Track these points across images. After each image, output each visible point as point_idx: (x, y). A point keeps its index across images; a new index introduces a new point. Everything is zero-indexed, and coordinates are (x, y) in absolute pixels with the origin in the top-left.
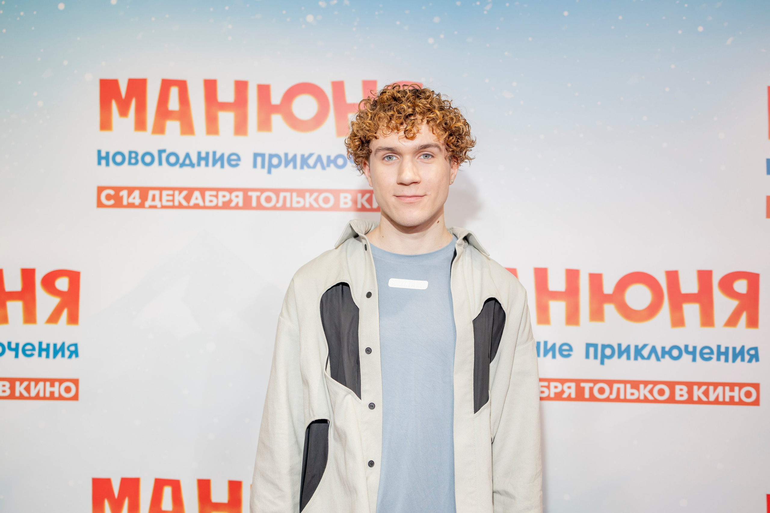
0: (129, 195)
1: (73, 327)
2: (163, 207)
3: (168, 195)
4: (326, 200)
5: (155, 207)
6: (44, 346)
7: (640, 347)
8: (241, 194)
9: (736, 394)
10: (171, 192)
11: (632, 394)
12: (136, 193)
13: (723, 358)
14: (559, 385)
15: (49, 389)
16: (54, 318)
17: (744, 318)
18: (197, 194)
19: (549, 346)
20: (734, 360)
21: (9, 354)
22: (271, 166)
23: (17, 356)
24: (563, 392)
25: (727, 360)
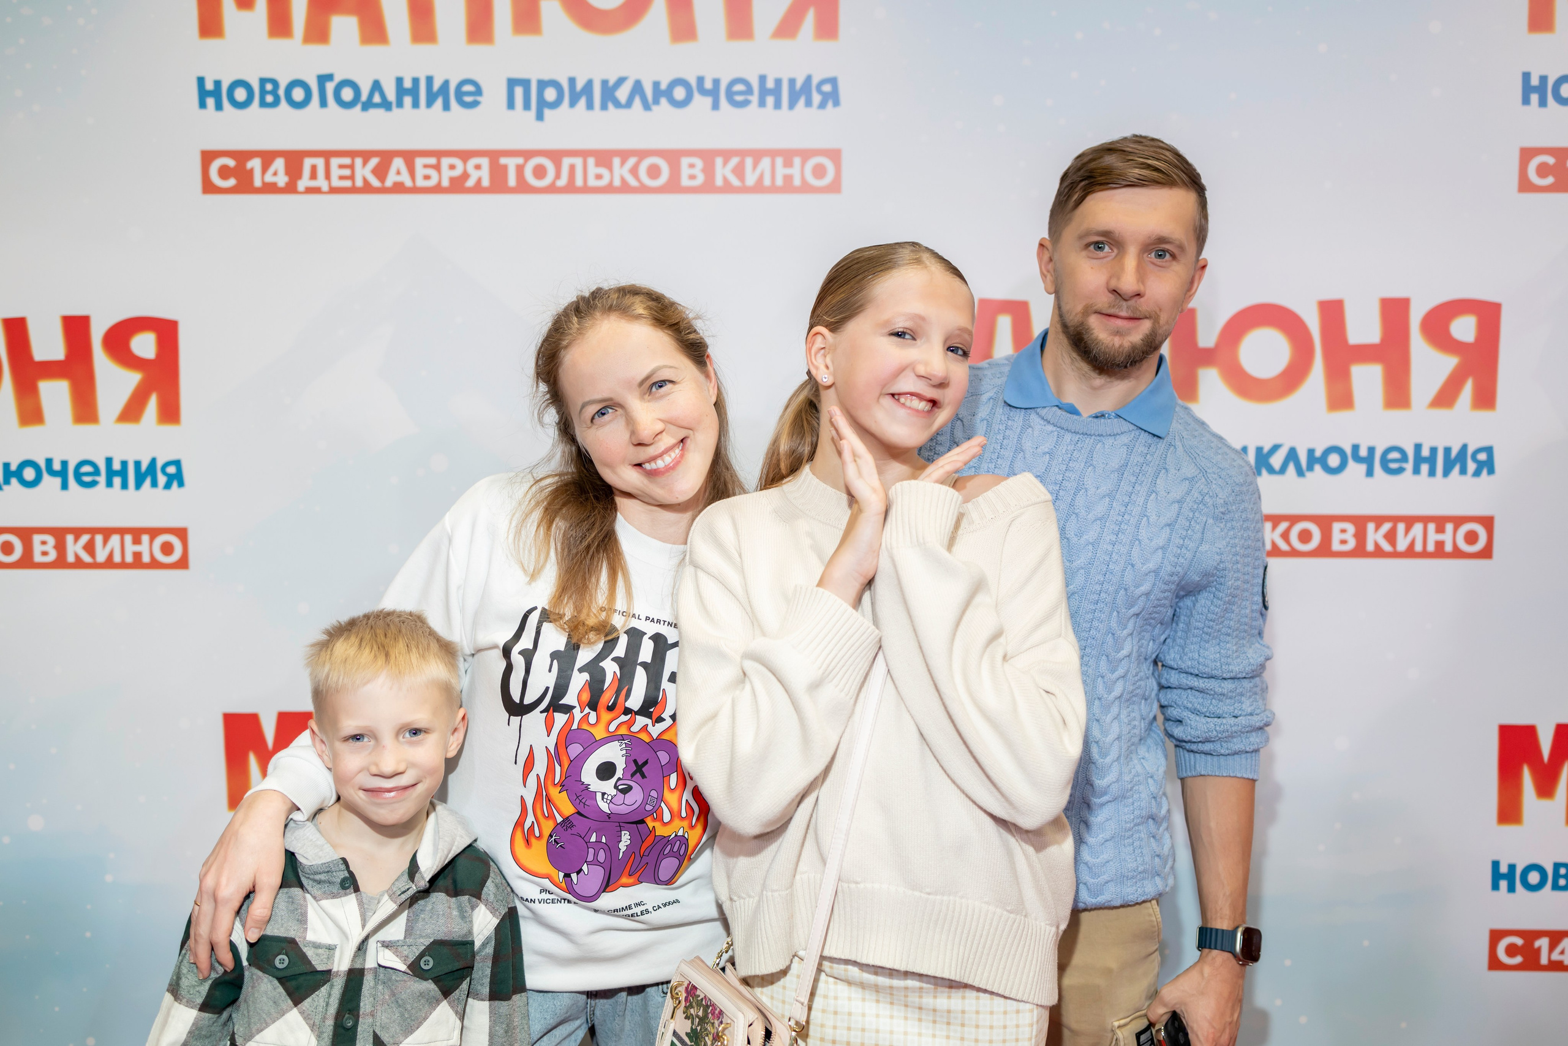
0: (265, 168)
1: (169, 429)
2: (333, 190)
3: (341, 167)
4: (654, 172)
5: (316, 190)
6: (117, 466)
7: (1266, 450)
8: (485, 162)
10: (347, 161)
12: (279, 164)
13: (1425, 468)
15: (130, 548)
16: (131, 412)
17: (1468, 390)
18: (398, 163)
20: (1447, 473)
21: (51, 483)
22: (542, 104)
23: (65, 486)
25: (1432, 473)
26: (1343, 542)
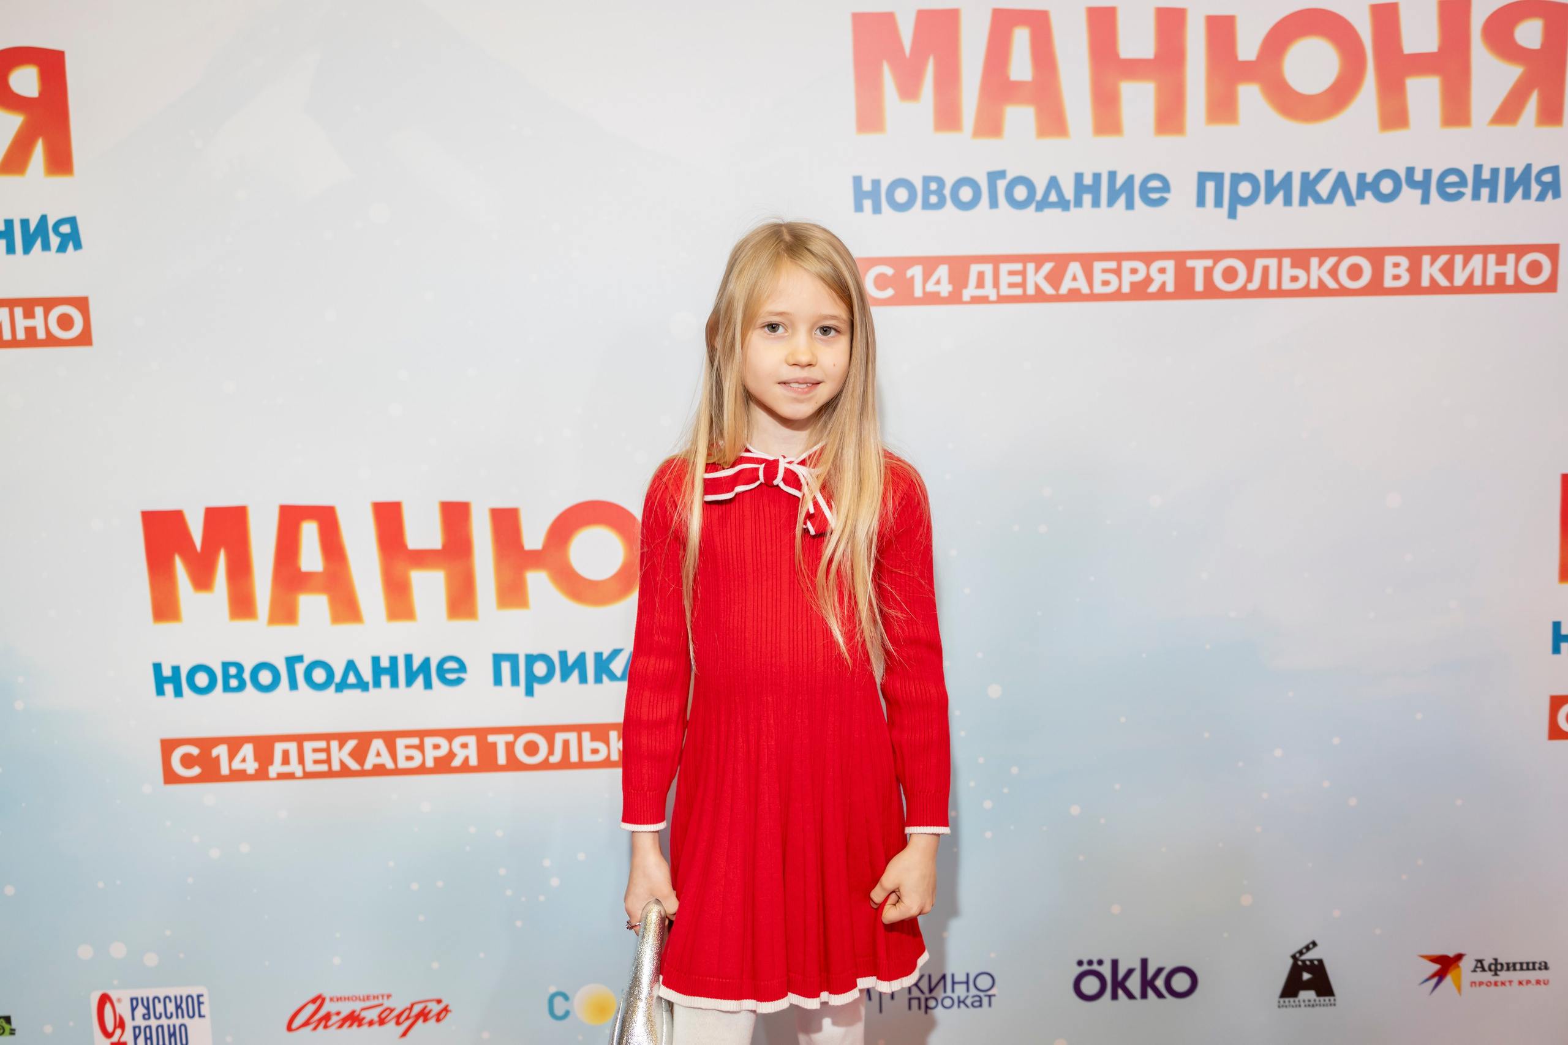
1: (60, 181)
7: (1312, 176)
9: (1508, 269)
11: (1294, 279)
13: (1485, 192)
14: (1140, 266)
15: (21, 323)
16: (14, 162)
17: (1533, 103)
19: (1120, 181)
20: (1508, 198)
24: (1148, 280)
25: (1493, 198)
26: (1397, 277)
